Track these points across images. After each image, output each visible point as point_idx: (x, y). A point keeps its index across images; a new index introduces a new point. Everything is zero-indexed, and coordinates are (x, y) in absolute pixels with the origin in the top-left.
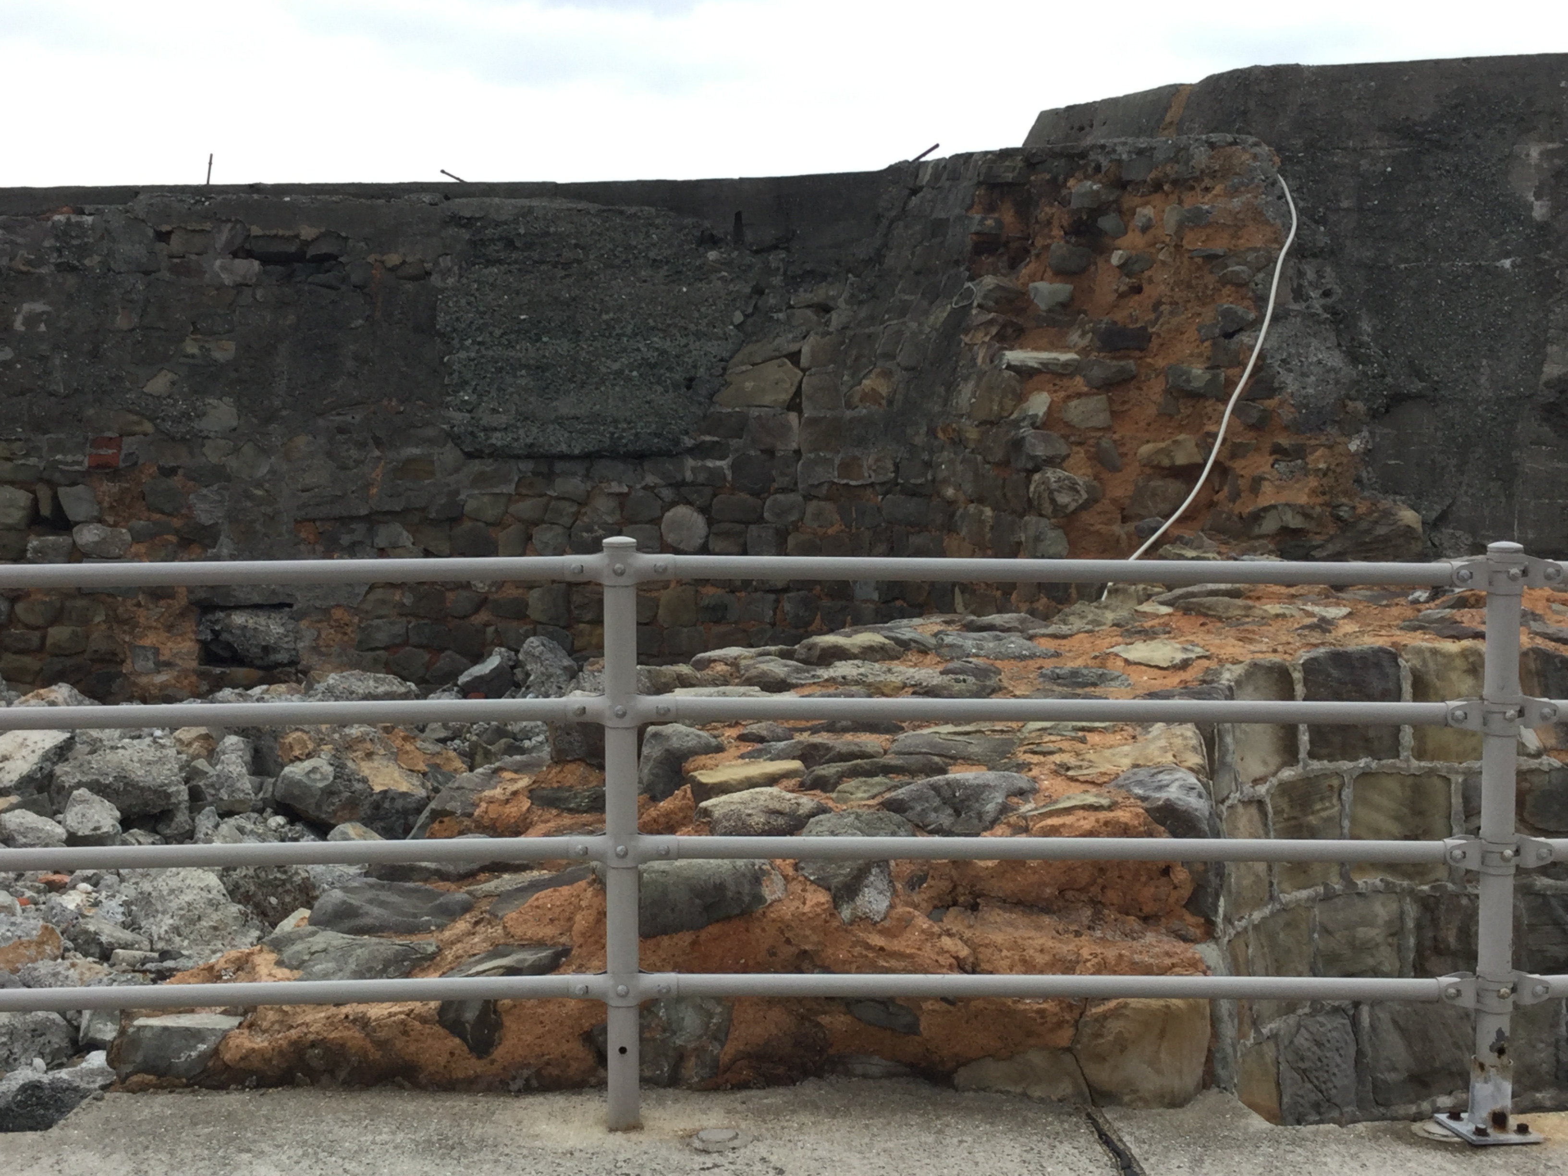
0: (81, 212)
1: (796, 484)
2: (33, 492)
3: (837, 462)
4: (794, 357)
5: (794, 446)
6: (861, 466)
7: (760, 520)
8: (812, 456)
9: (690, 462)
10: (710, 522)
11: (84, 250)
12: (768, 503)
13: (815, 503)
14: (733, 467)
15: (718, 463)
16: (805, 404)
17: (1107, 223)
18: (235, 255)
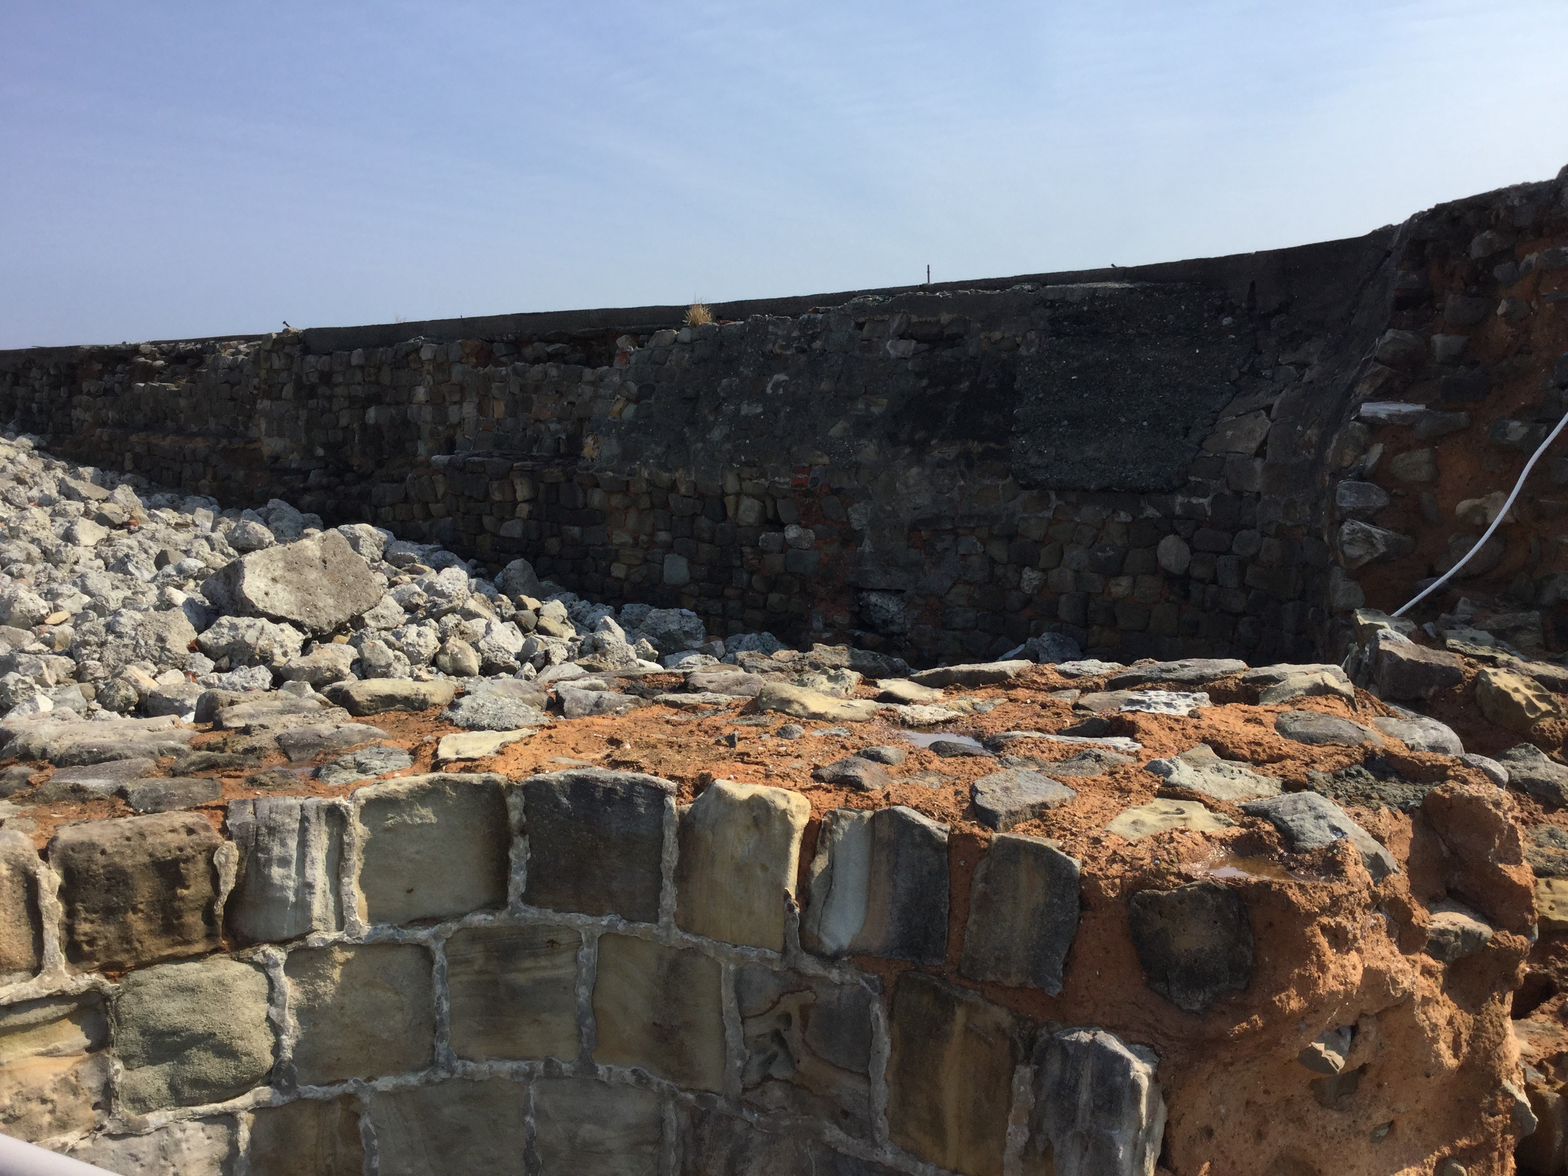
0: (817, 311)
1: (1255, 522)
2: (764, 502)
3: (1282, 504)
4: (1268, 409)
5: (1257, 488)
7: (1229, 551)
8: (1267, 498)
9: (1179, 499)
10: (1193, 551)
11: (814, 337)
12: (1236, 537)
13: (1267, 539)
14: (1212, 504)
15: (1201, 500)
16: (1269, 451)
17: (1501, 272)
18: (902, 337)
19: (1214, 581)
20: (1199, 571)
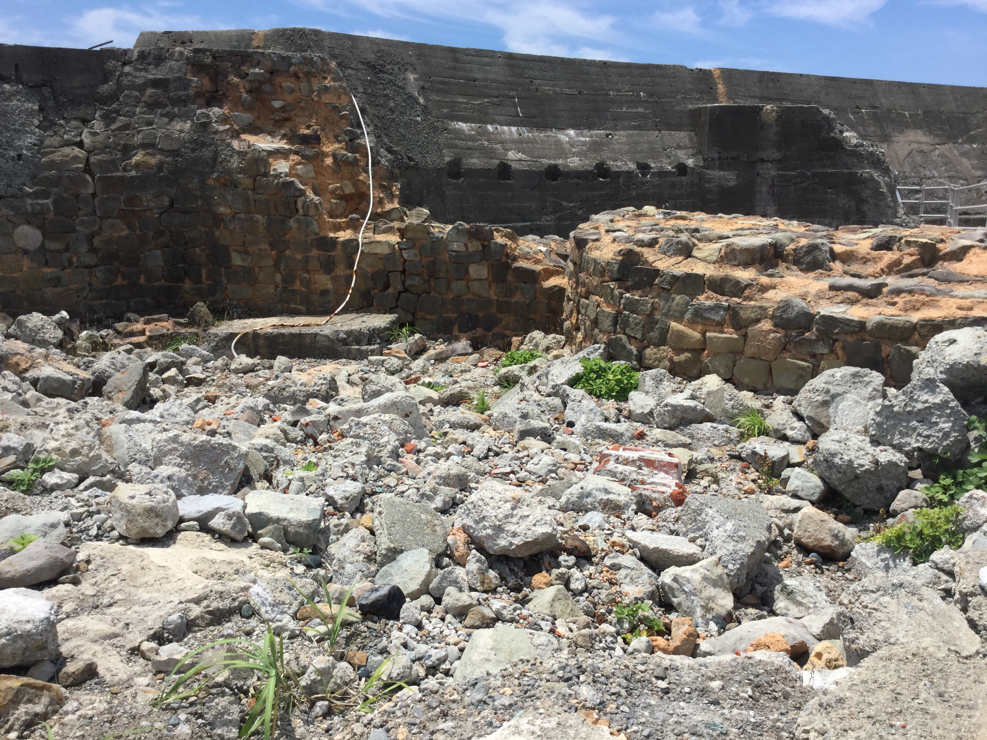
1: (94, 211)
3: (122, 198)
4: (80, 145)
5: (91, 191)
6: (141, 200)
7: (74, 231)
8: (106, 196)
9: (29, 201)
10: (44, 234)
12: (77, 222)
13: (110, 220)
14: (55, 203)
15: (45, 201)
16: (93, 168)
17: (266, 88)
19: (67, 250)
20: (52, 246)
